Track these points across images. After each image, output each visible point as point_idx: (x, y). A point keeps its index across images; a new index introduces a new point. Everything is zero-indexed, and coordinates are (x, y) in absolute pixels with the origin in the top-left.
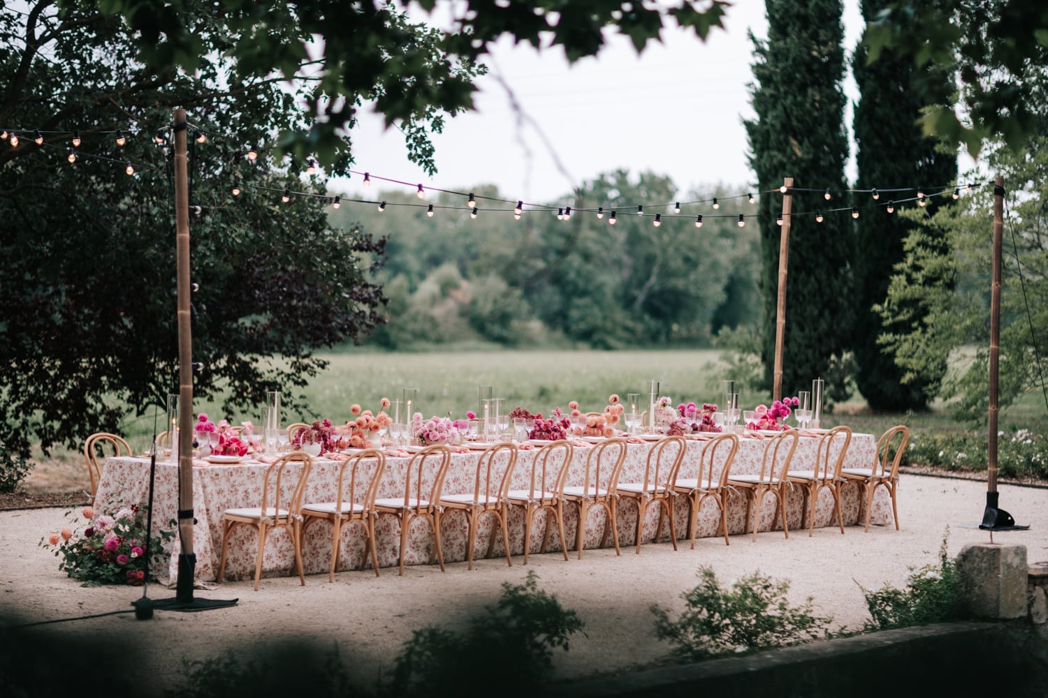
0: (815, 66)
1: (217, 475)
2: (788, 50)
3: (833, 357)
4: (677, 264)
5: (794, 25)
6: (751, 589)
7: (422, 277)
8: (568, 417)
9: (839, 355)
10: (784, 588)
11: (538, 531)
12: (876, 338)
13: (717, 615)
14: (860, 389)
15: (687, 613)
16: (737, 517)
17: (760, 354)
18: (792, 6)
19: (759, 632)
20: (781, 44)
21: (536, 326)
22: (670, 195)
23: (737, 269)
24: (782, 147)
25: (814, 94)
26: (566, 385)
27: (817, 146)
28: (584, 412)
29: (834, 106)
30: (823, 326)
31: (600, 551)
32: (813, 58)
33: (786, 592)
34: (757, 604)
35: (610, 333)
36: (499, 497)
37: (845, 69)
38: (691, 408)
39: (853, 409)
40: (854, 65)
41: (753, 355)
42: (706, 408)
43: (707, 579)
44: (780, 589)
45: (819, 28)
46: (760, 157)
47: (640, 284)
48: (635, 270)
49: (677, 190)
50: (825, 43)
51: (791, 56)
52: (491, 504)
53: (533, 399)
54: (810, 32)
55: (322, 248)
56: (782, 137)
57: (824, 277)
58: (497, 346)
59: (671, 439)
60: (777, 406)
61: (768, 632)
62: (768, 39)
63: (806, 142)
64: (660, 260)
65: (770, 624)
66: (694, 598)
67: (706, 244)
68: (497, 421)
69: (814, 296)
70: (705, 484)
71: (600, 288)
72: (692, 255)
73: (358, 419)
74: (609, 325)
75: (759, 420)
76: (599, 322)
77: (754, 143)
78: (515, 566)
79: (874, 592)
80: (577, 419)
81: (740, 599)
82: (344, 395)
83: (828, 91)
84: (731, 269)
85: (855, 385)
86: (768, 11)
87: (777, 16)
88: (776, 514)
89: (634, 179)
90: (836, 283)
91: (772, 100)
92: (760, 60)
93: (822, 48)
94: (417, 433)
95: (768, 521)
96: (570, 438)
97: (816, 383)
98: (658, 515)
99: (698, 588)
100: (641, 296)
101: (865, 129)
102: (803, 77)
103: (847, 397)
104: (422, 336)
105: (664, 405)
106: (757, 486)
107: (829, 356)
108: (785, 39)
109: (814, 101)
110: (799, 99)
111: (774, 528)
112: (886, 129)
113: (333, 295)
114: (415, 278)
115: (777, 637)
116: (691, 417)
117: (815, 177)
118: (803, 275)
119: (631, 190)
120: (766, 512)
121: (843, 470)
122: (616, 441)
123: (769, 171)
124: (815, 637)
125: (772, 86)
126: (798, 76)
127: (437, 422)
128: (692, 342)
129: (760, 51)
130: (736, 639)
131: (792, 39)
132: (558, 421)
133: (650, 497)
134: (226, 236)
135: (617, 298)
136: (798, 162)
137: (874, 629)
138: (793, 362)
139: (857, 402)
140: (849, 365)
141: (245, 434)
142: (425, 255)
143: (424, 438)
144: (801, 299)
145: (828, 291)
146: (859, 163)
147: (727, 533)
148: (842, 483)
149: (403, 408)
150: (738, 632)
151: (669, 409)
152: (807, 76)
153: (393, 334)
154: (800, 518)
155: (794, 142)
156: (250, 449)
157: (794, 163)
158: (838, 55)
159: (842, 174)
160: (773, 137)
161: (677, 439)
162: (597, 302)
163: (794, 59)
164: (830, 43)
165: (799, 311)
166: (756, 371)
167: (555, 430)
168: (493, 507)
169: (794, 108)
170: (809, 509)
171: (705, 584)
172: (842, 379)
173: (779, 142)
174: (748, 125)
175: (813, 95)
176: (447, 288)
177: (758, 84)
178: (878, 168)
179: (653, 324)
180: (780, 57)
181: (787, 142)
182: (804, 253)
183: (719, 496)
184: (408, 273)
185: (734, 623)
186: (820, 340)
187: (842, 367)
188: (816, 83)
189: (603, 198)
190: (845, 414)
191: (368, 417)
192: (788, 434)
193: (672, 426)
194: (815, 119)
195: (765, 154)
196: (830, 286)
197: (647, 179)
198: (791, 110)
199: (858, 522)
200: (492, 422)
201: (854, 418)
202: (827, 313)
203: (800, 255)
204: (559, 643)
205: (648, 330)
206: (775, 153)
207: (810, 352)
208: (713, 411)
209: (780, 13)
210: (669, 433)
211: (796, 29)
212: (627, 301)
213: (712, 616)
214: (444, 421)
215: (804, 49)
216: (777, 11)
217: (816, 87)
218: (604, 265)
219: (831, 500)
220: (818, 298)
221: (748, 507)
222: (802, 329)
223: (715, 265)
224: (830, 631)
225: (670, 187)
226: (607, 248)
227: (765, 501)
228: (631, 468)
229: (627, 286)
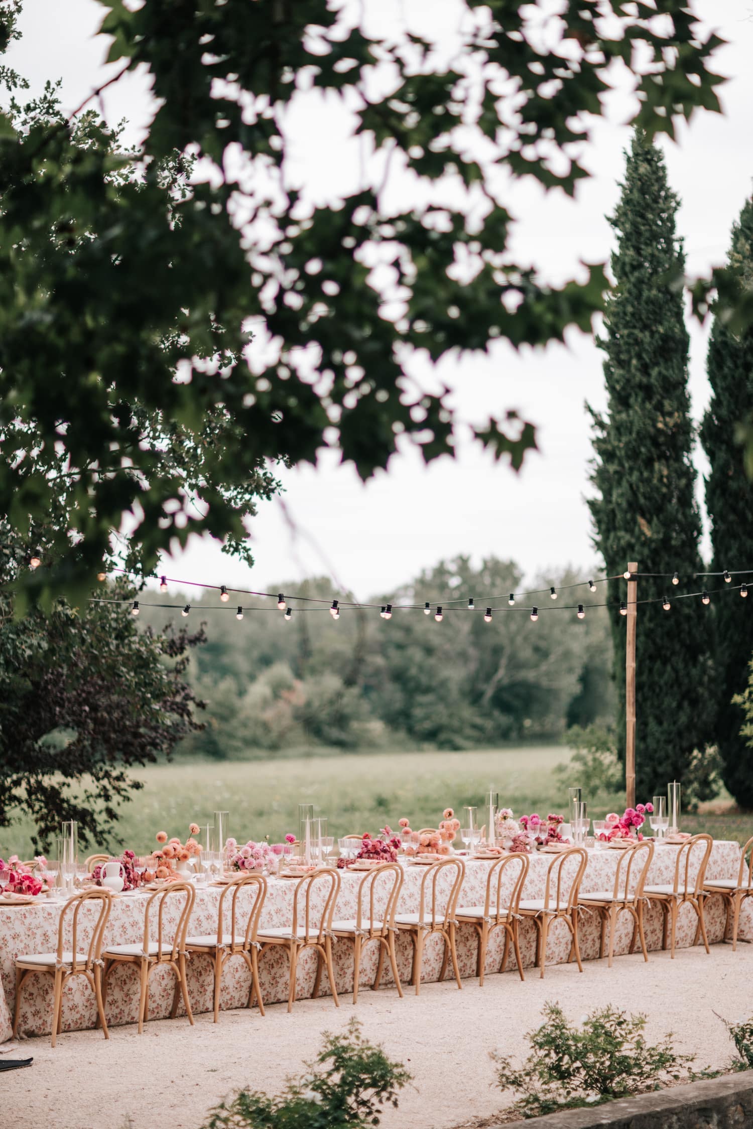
0: (662, 439)
1: (8, 918)
2: (632, 423)
3: (696, 752)
4: (526, 654)
5: (636, 395)
6: (603, 1027)
7: (252, 678)
8: (398, 836)
9: (702, 750)
10: (640, 1024)
11: (371, 963)
12: (740, 729)
13: (566, 1058)
14: (726, 785)
15: (533, 1056)
16: (590, 938)
17: (615, 752)
18: (634, 376)
19: (613, 1075)
20: (624, 416)
21: (377, 727)
22: (516, 581)
23: (592, 658)
24: (630, 526)
25: (660, 468)
26: (406, 794)
27: (667, 524)
28: (417, 828)
29: (683, 482)
30: (683, 719)
31: (439, 984)
32: (659, 431)
33: (642, 1028)
34: (610, 1043)
35: (458, 731)
36: (321, 929)
37: (694, 441)
38: (535, 820)
39: (720, 808)
40: (702, 435)
41: (608, 754)
42: (551, 819)
43: (554, 1017)
44: (637, 1025)
45: (663, 398)
46: (606, 538)
47: (488, 678)
48: (482, 662)
49: (523, 575)
50: (670, 414)
51: (635, 429)
52: (312, 937)
53: (371, 810)
54: (654, 402)
55: (128, 657)
56: (629, 516)
57: (681, 666)
58: (336, 750)
59: (512, 856)
60: (629, 814)
61: (624, 1075)
62: (609, 412)
63: (655, 519)
64: (507, 651)
65: (624, 1066)
66: (540, 1039)
67: (557, 632)
68: (320, 843)
69: (672, 687)
70: (553, 905)
71: (443, 683)
72: (543, 644)
73: (165, 848)
74: (456, 723)
75: (611, 830)
76: (444, 720)
77: (599, 522)
78: (342, 1006)
79: (741, 1024)
80: (408, 838)
81: (591, 1040)
82: (164, 814)
83: (676, 465)
84: (585, 658)
85: (721, 783)
86: (608, 381)
87: (618, 387)
88: (634, 934)
89: (476, 565)
90: (694, 672)
91: (616, 477)
92: (600, 434)
93: (668, 419)
94: (230, 862)
95: (626, 941)
96: (402, 860)
97: (672, 787)
98: (503, 940)
99: (544, 1027)
100: (489, 691)
101: (719, 504)
102: (649, 451)
103: (714, 795)
104: (253, 743)
105: (505, 818)
106: (611, 905)
107: (691, 752)
108: (627, 411)
109: (662, 477)
110: (646, 474)
111: (632, 949)
112: (741, 504)
113: (142, 707)
114: (245, 680)
115: (634, 1080)
116: (534, 829)
117: (666, 558)
118: (658, 665)
119: (474, 577)
120: (623, 932)
121: (706, 882)
122: (452, 861)
123: (617, 553)
124: (676, 1077)
125: (616, 462)
126: (643, 450)
127: (252, 848)
128: (545, 738)
129: (601, 424)
130: (588, 1085)
131: (636, 412)
132: (387, 841)
133: (491, 922)
134: (15, 647)
135: (463, 694)
136: (646, 543)
137: (742, 1067)
138: (651, 758)
139: (724, 801)
140: (713, 759)
141: (39, 870)
142: (256, 654)
143: (238, 865)
144: (657, 690)
145: (686, 681)
146: (714, 541)
147: (580, 959)
148: (705, 897)
149: (215, 832)
150: (590, 1076)
151: (511, 822)
152: (653, 449)
153: (222, 742)
154: (661, 936)
155: (642, 521)
156: (45, 887)
157: (644, 544)
158: (685, 426)
159: (697, 554)
160: (619, 516)
161: (519, 856)
162: (442, 699)
163: (638, 433)
164: (676, 414)
165: (656, 703)
166: (611, 771)
167: (385, 851)
168: (315, 941)
169: (641, 485)
170: (669, 926)
171: (552, 1023)
172: (707, 775)
173: (627, 522)
174: (592, 504)
175: (660, 471)
176: (278, 689)
177: (599, 460)
178: (735, 546)
179: (504, 720)
180: (622, 430)
181: (635, 522)
182: (658, 640)
183: (568, 917)
184: (236, 675)
185: (585, 1066)
186: (680, 734)
187: (706, 762)
188: (662, 457)
189: (443, 586)
190: (711, 814)
191: (176, 845)
192: (642, 845)
193: (514, 840)
194: (664, 495)
195: (612, 535)
196: (688, 675)
197: (490, 565)
198: (638, 487)
199: (724, 940)
200: (314, 844)
201: (721, 818)
202: (686, 704)
203: (654, 643)
204: (388, 1099)
205: (498, 727)
206: (621, 533)
207: (670, 747)
208: (559, 822)
209: (622, 384)
210: (512, 849)
211: (639, 400)
212: (475, 697)
213: (560, 1059)
214: (260, 846)
215: (648, 421)
216: (618, 381)
217: (663, 461)
218: (447, 658)
219: (693, 915)
220: (675, 688)
221: (602, 927)
222: (660, 723)
223: (567, 655)
224: (694, 1070)
225: (516, 573)
226: (451, 640)
227: (621, 920)
228: (472, 888)
229: (474, 679)
